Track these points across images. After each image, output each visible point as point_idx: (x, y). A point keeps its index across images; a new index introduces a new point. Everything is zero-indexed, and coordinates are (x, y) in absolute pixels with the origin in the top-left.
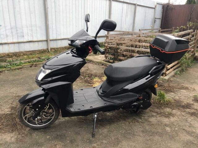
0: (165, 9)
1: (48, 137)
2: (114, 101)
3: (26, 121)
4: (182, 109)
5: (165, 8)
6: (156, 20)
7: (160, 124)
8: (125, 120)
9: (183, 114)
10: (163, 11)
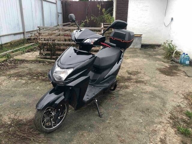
0: (64, 5)
1: (69, 132)
2: (105, 85)
3: (44, 127)
4: (128, 81)
5: (64, 3)
6: (59, 14)
7: (127, 93)
8: (106, 99)
9: (132, 83)
10: (63, 6)
